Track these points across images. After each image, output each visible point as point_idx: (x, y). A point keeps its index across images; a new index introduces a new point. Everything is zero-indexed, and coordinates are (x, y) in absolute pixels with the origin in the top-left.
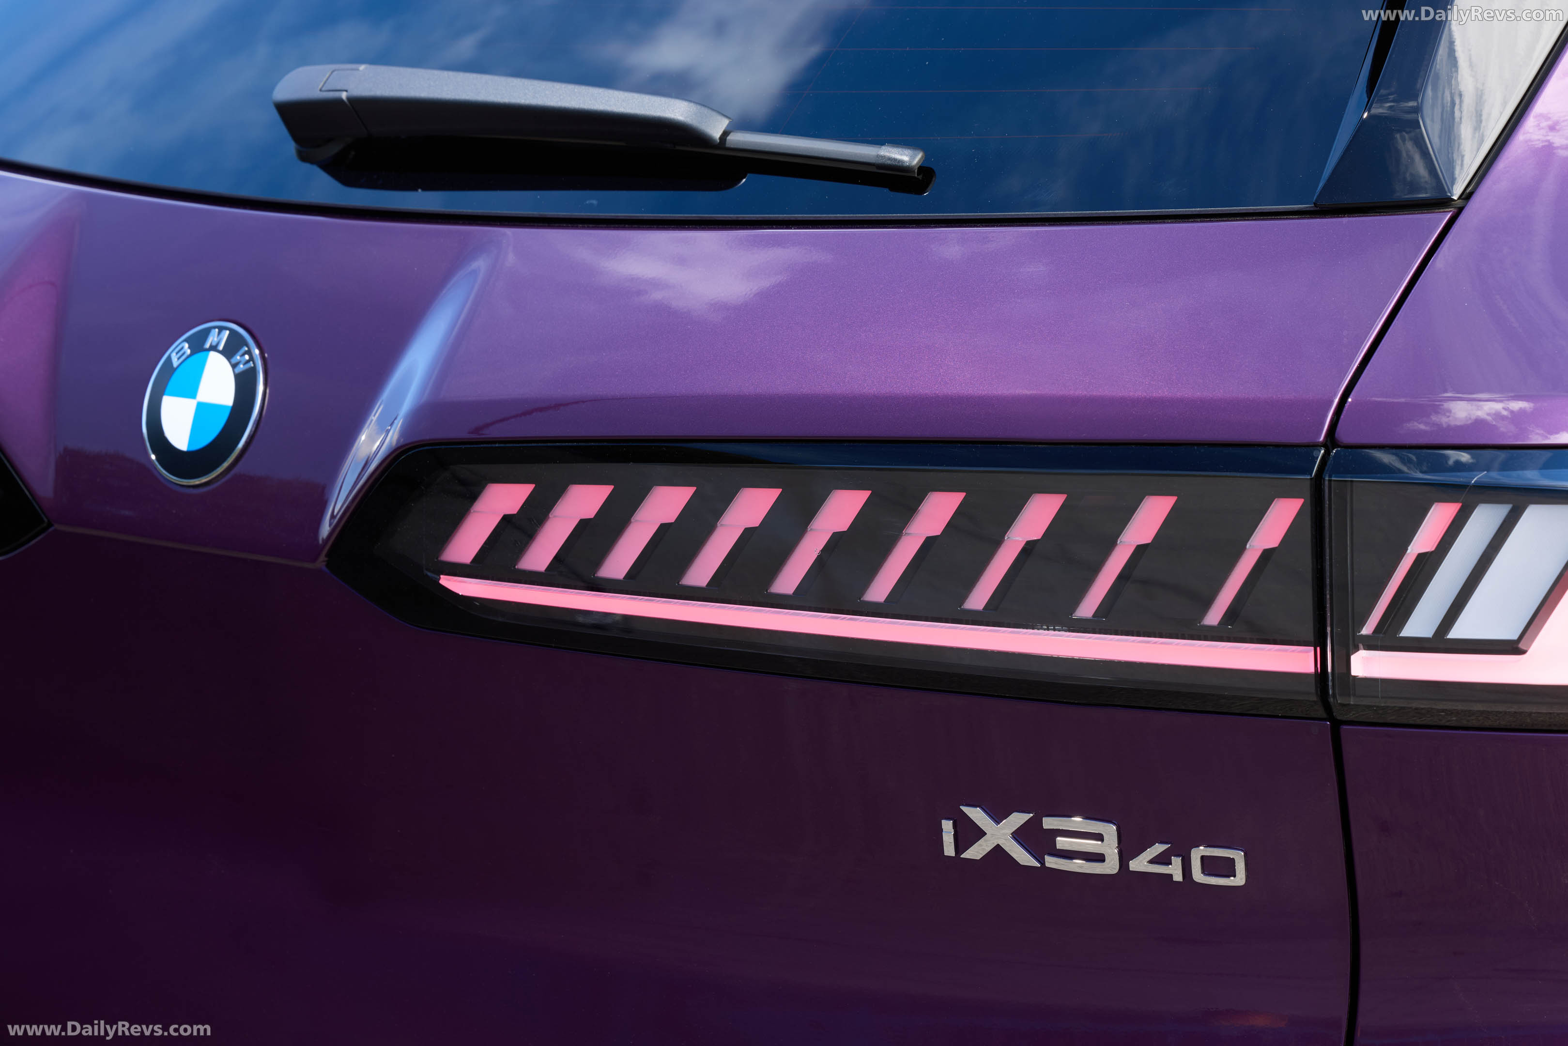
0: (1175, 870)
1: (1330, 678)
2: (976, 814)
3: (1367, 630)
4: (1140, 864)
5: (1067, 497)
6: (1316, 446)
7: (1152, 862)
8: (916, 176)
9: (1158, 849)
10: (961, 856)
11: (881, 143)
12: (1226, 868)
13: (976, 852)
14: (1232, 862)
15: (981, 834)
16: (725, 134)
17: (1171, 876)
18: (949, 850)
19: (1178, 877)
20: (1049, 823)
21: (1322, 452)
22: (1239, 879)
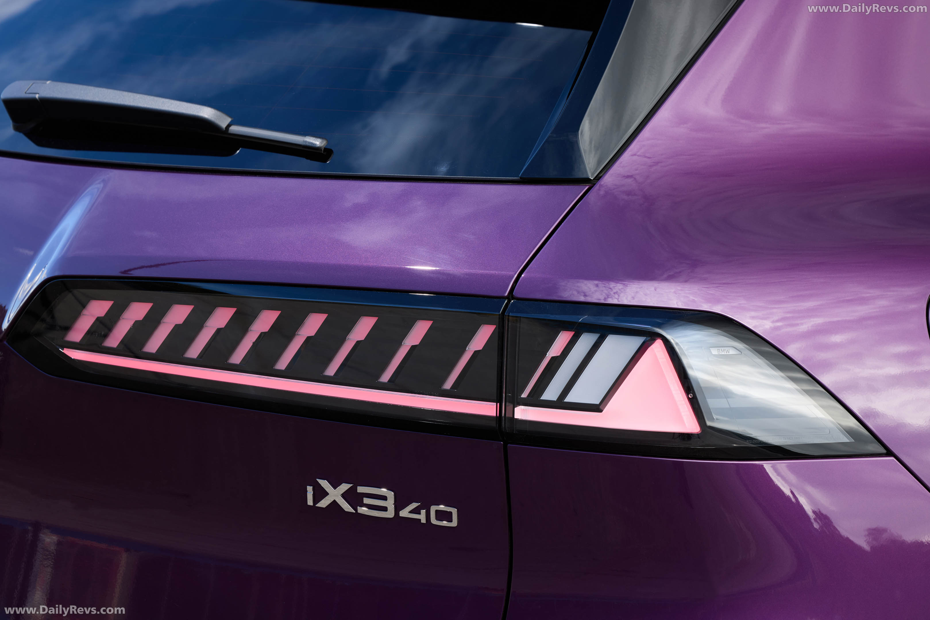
0: (422, 517)
1: (504, 419)
2: (324, 484)
3: (524, 395)
4: (404, 513)
5: (378, 319)
6: (504, 298)
7: (411, 512)
8: (323, 152)
9: (414, 505)
10: (316, 506)
11: (305, 134)
12: (447, 516)
13: (324, 503)
14: (451, 513)
15: (327, 494)
16: (229, 126)
17: (420, 520)
18: (310, 502)
19: (424, 521)
20: (361, 489)
21: (506, 301)
22: (454, 523)
